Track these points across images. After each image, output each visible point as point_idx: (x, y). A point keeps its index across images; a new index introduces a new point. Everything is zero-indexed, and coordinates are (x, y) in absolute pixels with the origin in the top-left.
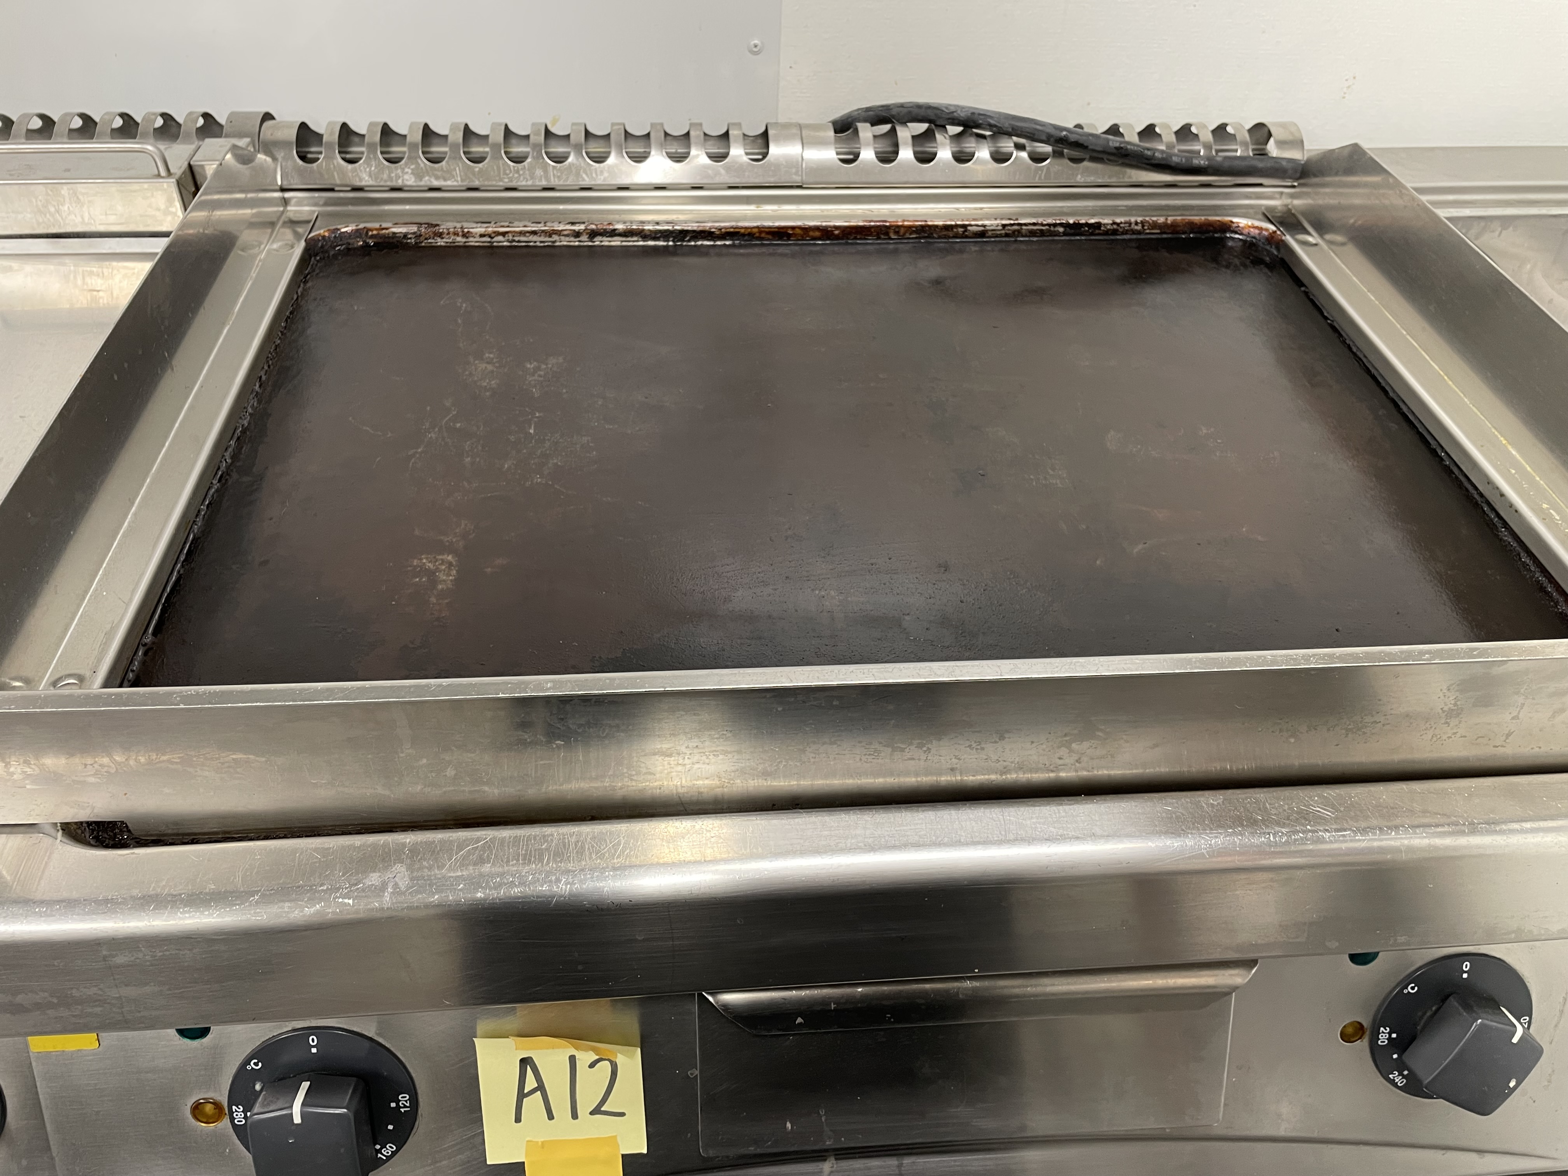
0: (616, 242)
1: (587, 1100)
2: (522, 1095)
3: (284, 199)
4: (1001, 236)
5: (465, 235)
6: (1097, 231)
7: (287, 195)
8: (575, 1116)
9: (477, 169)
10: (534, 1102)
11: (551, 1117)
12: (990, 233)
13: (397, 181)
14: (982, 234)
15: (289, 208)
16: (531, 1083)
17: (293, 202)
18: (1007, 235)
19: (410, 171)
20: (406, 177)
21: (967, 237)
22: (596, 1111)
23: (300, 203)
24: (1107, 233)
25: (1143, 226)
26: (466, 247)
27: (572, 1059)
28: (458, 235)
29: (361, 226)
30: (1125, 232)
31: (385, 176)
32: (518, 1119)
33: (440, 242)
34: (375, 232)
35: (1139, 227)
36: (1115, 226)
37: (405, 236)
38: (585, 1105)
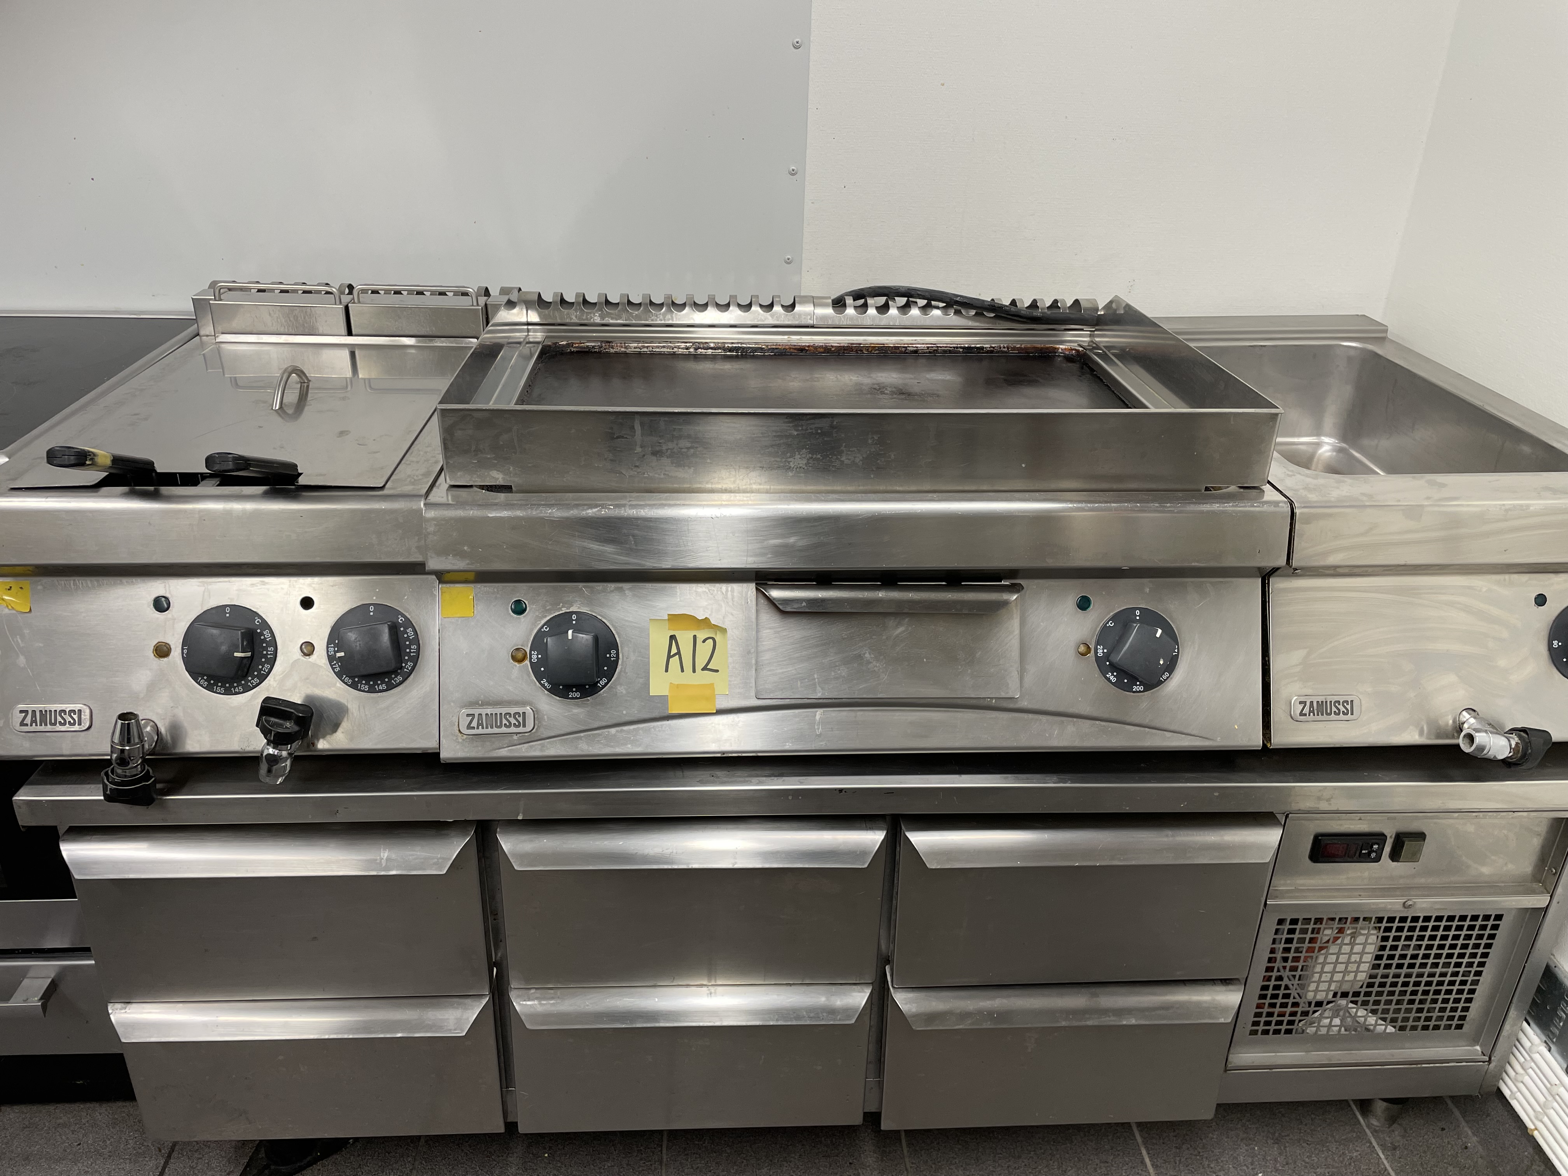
0: (710, 352)
1: (700, 663)
2: (669, 657)
3: (528, 329)
4: (927, 353)
5: (626, 348)
6: (982, 351)
7: (530, 327)
8: (694, 671)
9: (634, 315)
10: (675, 661)
11: (682, 671)
12: (920, 351)
13: (590, 319)
14: (916, 352)
15: (530, 334)
16: (674, 650)
17: (532, 331)
18: (930, 352)
19: (598, 315)
20: (595, 318)
21: (907, 353)
22: (705, 668)
23: (535, 331)
24: (987, 352)
25: (1008, 349)
26: (625, 353)
27: (695, 637)
28: (622, 347)
29: (570, 342)
30: (998, 352)
31: (584, 317)
32: (667, 671)
33: (612, 351)
34: (577, 345)
35: (1006, 350)
36: (992, 349)
37: (593, 347)
38: (700, 664)
